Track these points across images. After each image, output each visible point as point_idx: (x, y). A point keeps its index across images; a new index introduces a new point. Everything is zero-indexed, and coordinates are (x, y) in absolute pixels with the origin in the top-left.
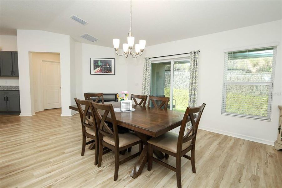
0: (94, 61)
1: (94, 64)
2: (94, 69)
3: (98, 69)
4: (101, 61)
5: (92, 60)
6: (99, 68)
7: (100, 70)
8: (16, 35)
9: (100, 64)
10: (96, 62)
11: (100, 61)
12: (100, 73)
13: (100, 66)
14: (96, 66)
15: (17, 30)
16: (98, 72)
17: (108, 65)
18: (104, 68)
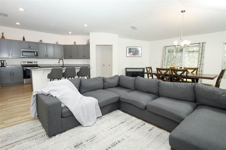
0: (129, 48)
3: (131, 53)
4: (133, 48)
5: (128, 48)
7: (132, 54)
8: (89, 35)
9: (132, 51)
10: (130, 49)
12: (132, 56)
14: (130, 52)
15: (90, 33)
16: (131, 55)
17: (137, 51)
18: (135, 52)
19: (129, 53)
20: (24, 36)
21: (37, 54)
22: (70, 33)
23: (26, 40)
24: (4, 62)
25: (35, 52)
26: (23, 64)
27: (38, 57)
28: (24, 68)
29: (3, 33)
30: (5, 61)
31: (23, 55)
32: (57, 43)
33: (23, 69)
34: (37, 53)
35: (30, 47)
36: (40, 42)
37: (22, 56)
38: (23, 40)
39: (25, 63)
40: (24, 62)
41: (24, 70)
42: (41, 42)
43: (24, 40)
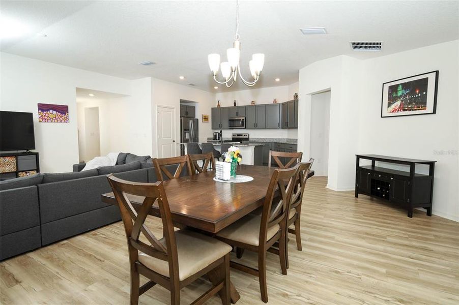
1: (389, 94)
2: (389, 107)
3: (395, 104)
4: (403, 84)
5: (386, 87)
6: (398, 103)
7: (400, 107)
11: (401, 86)
12: (399, 113)
13: (401, 96)
14: (392, 99)
15: (300, 70)
17: (418, 91)
18: (409, 99)
19: (389, 105)
20: (235, 100)
21: (243, 123)
25: (241, 120)
26: (233, 137)
27: (244, 127)
29: (219, 101)
32: (275, 101)
35: (237, 114)
38: (233, 106)
39: (235, 135)
43: (236, 105)
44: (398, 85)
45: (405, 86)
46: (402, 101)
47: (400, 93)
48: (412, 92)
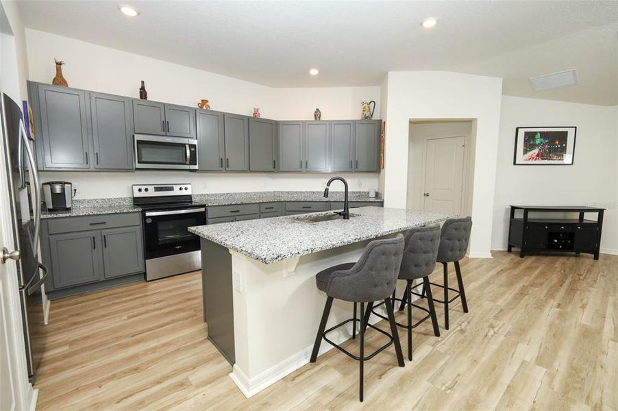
0: (527, 134)
1: (525, 141)
2: (524, 154)
3: (533, 151)
4: (541, 132)
5: (522, 132)
6: (536, 151)
7: (538, 155)
10: (530, 137)
11: (539, 134)
12: (537, 162)
13: (539, 144)
14: (529, 145)
15: (390, 73)
16: (532, 158)
17: (557, 143)
18: (548, 148)
19: (525, 152)
20: (143, 82)
21: (193, 154)
22: (314, 72)
23: (150, 97)
24: (63, 189)
25: (187, 146)
26: (137, 194)
27: (196, 167)
28: (148, 214)
29: (59, 64)
30: (71, 184)
31: (143, 160)
32: (256, 112)
33: (144, 218)
34: (193, 149)
35: (166, 127)
36: (201, 107)
37: (139, 162)
38: (141, 97)
39: (146, 190)
40: (143, 188)
41: (149, 221)
42: (204, 108)
43: (146, 98)
44: (536, 133)
45: (543, 135)
46: (540, 150)
47: (538, 142)
48: (552, 142)
